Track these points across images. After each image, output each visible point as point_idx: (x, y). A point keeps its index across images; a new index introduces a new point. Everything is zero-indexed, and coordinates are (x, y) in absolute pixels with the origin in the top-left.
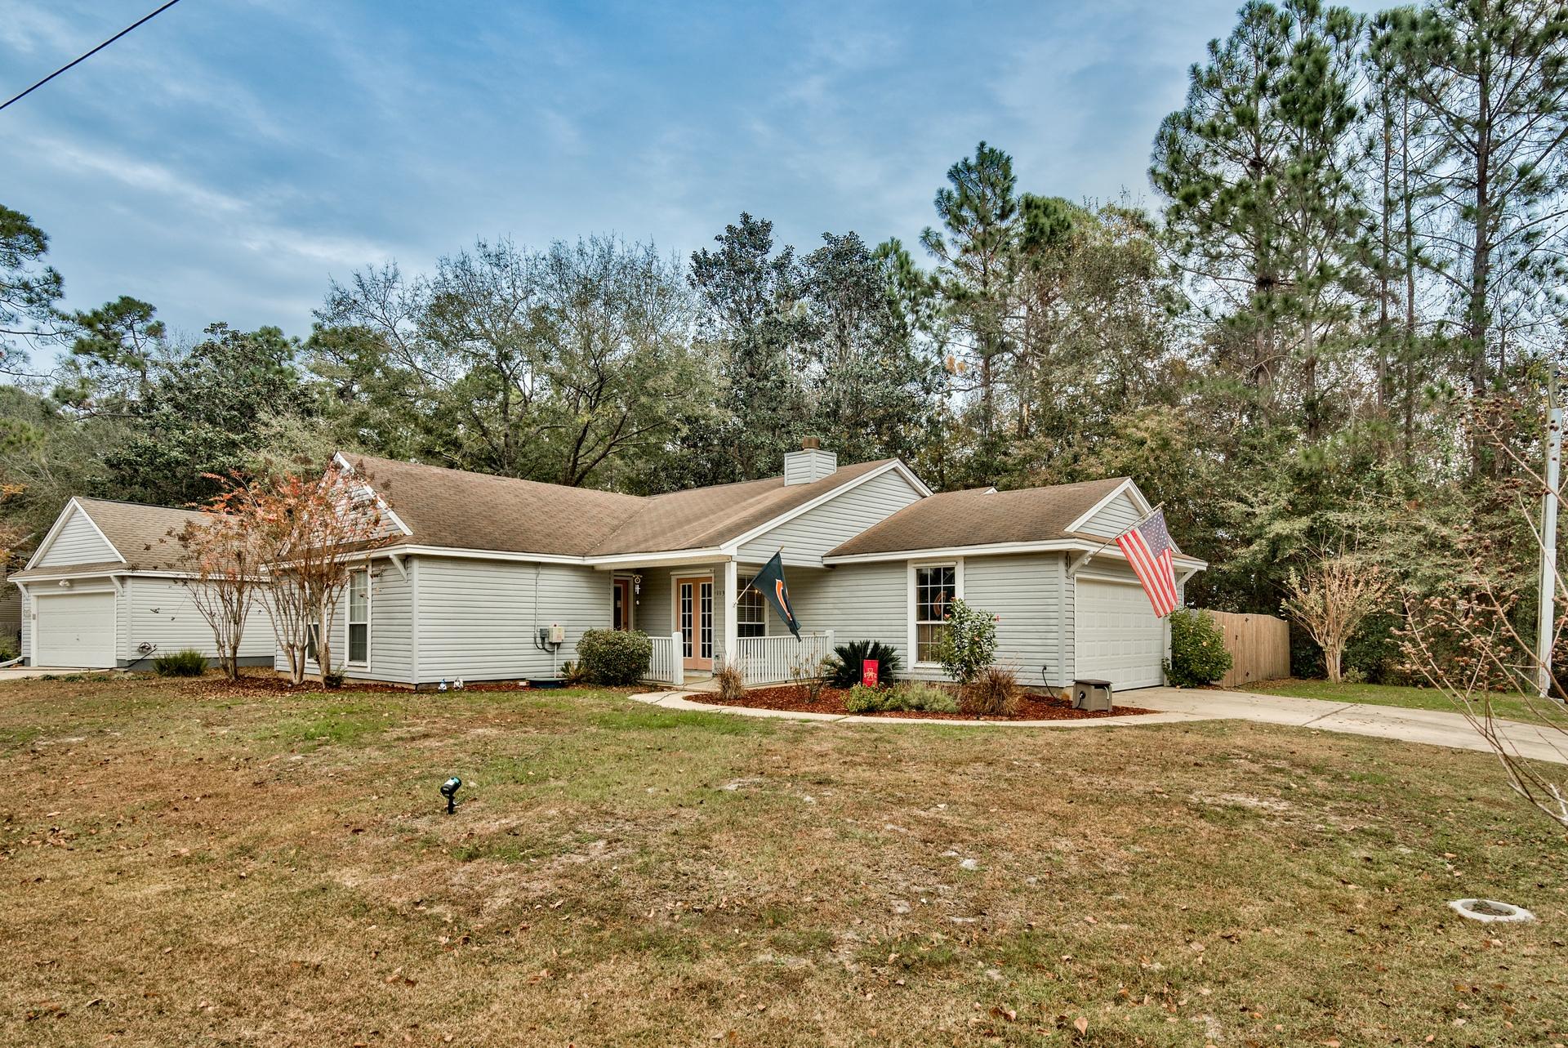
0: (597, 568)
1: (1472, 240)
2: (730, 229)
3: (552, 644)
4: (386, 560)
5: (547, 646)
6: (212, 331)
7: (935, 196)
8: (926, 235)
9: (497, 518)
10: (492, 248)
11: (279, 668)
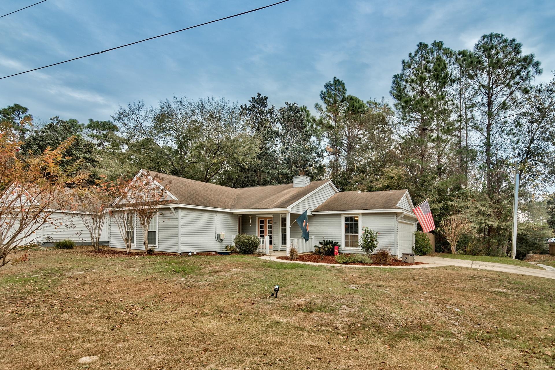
0: (234, 213)
1: (486, 122)
2: (253, 98)
3: (221, 239)
4: (169, 209)
5: (219, 240)
6: (53, 119)
7: (320, 93)
8: (316, 105)
9: (200, 195)
10: (179, 99)
11: (111, 246)
